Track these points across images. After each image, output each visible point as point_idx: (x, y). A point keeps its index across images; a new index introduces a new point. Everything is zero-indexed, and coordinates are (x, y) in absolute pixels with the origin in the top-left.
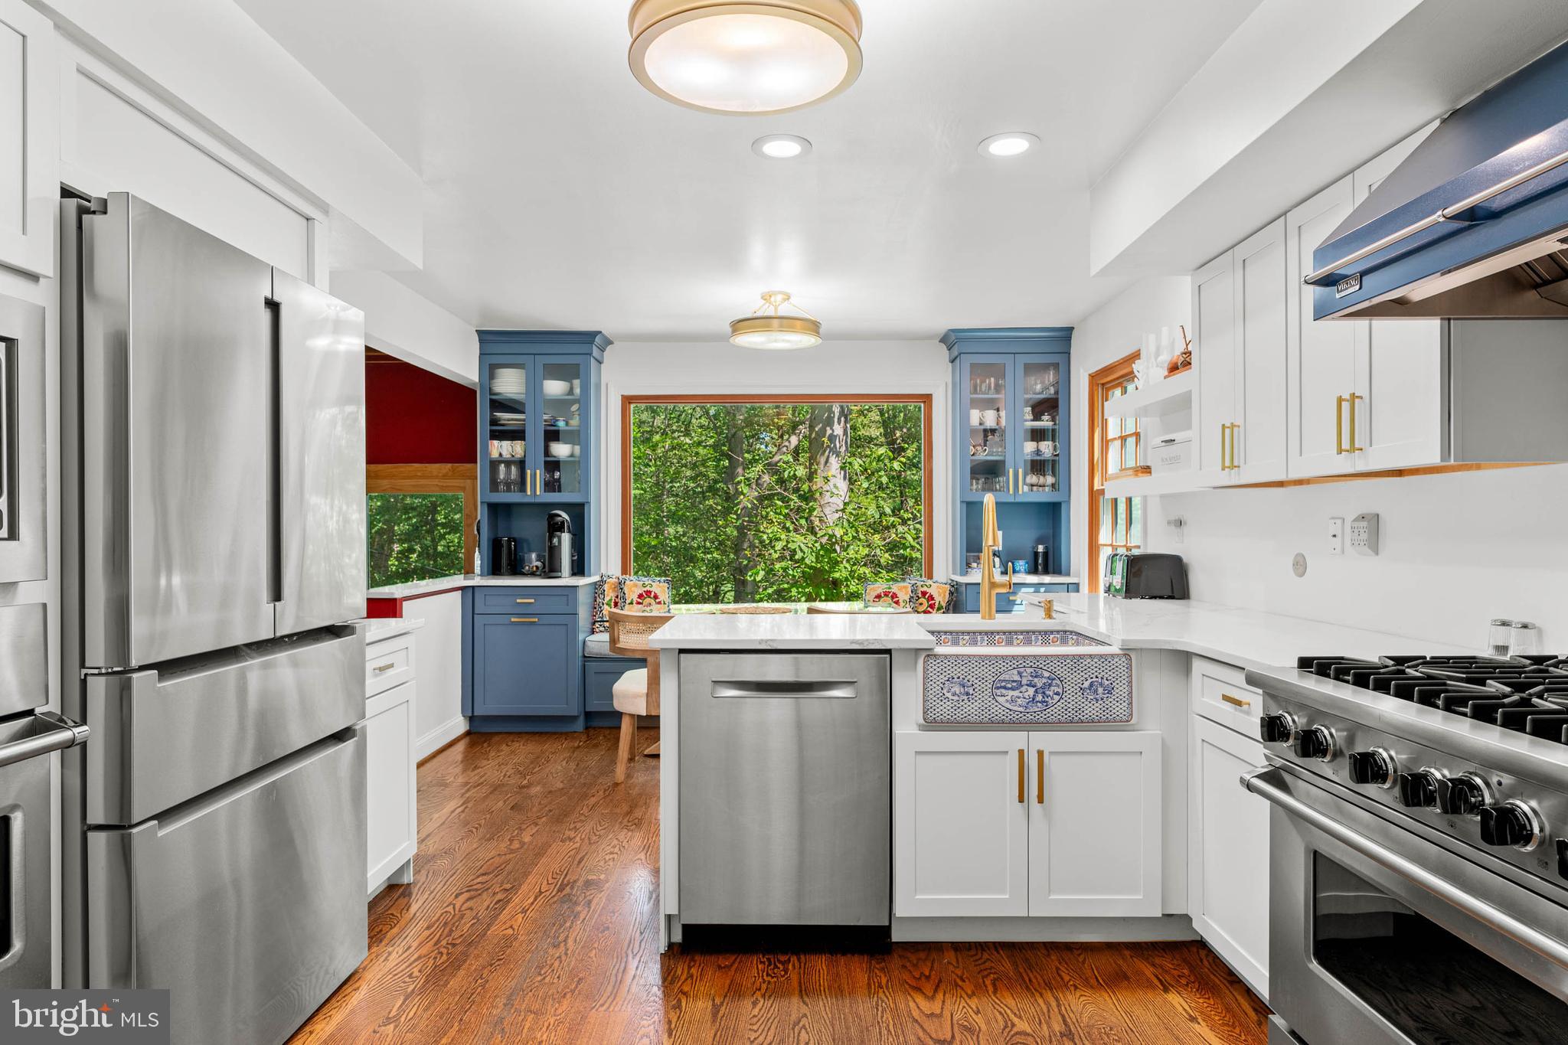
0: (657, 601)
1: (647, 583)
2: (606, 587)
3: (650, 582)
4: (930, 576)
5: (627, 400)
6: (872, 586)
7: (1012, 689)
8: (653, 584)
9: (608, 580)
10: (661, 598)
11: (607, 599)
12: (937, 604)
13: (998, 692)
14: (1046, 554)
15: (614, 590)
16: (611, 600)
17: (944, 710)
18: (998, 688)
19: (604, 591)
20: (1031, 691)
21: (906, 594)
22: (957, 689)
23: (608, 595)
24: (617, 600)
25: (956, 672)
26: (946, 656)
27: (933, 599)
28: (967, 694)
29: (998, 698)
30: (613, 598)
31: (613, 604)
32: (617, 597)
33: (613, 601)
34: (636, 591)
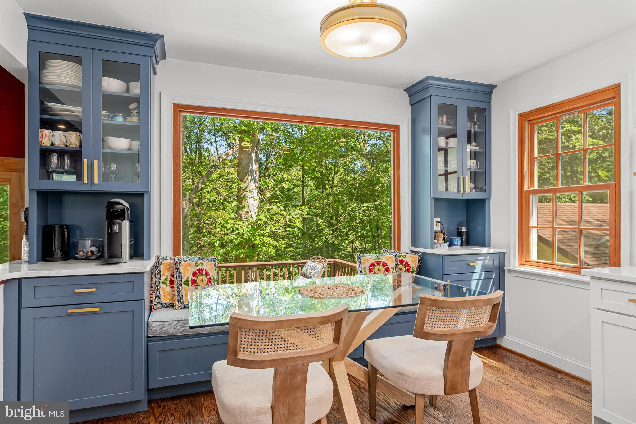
1: (199, 262)
2: (162, 268)
3: (201, 261)
4: (399, 249)
5: (178, 109)
6: (365, 257)
8: (203, 262)
11: (163, 278)
12: (411, 269)
14: (467, 233)
15: (169, 270)
16: (166, 279)
19: (160, 271)
21: (393, 263)
23: (164, 275)
24: (173, 279)
27: (408, 265)
30: (169, 277)
31: (168, 282)
32: (173, 276)
33: (169, 279)
34: (190, 270)
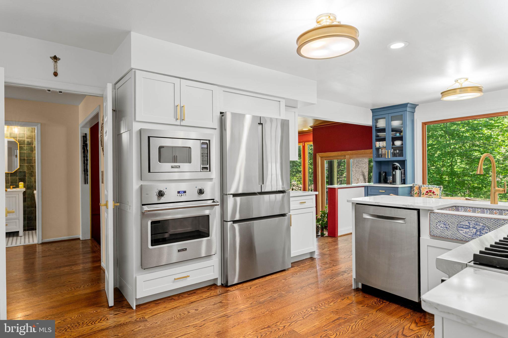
0: (434, 194)
1: (430, 187)
2: (415, 188)
3: (432, 187)
5: (424, 124)
7: (466, 228)
8: (433, 188)
9: (415, 186)
10: (436, 193)
11: (415, 192)
13: (460, 229)
15: (418, 190)
16: (416, 193)
17: (437, 232)
18: (460, 227)
20: (474, 230)
22: (442, 225)
23: (415, 191)
24: (418, 193)
25: (442, 219)
26: (438, 213)
28: (447, 228)
29: (460, 231)
34: (425, 190)
